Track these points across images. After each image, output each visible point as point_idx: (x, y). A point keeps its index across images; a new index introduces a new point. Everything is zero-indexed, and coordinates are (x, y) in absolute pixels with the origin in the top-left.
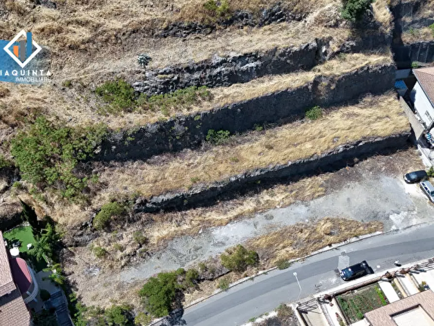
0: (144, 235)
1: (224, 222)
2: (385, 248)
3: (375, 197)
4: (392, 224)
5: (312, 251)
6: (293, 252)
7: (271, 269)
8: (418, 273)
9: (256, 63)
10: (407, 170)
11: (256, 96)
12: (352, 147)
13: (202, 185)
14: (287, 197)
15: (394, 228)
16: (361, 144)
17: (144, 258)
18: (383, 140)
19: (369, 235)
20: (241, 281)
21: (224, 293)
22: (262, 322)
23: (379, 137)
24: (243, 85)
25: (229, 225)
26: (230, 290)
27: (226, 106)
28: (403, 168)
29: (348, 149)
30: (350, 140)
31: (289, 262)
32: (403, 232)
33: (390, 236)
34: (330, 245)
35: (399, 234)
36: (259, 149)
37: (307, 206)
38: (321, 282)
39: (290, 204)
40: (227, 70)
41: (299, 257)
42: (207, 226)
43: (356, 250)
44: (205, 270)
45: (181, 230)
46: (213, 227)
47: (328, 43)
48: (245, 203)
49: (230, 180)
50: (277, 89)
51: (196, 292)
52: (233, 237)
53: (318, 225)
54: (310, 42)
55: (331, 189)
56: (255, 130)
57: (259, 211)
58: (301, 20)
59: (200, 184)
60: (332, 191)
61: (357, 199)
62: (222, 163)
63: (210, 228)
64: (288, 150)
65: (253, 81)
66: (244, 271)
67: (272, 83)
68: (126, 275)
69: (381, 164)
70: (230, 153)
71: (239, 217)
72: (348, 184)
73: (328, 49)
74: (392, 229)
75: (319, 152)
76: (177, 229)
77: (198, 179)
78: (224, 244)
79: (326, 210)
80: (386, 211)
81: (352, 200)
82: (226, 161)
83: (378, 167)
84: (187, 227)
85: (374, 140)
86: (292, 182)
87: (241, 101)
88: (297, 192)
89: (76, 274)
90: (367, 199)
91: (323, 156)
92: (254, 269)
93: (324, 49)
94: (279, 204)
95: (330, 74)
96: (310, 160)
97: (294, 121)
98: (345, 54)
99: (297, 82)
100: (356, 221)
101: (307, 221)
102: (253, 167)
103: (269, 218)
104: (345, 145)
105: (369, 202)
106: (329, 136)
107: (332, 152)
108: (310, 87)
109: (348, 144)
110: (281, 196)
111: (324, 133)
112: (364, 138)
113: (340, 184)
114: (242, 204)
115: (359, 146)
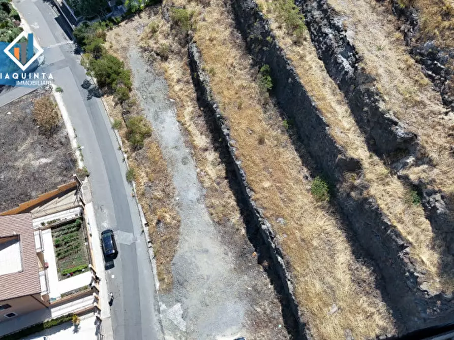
0: (170, 57)
1: (181, 118)
2: (136, 288)
3: (210, 288)
4: (169, 305)
5: (142, 205)
6: (142, 184)
7: (127, 164)
8: (96, 324)
9: (350, 68)
12: (273, 245)
13: (208, 79)
14: (210, 178)
15: (163, 307)
16: (279, 259)
17: (148, 61)
18: (291, 294)
19: (155, 272)
20: (119, 139)
21: (110, 127)
22: (76, 156)
23: (294, 287)
24: (325, 74)
25: (178, 124)
26: (112, 131)
27: (289, 62)
29: (270, 240)
30: (281, 238)
31: (133, 183)
32: (155, 319)
33: (152, 301)
34: (147, 225)
35: (154, 313)
36: (258, 128)
37: (198, 200)
38: (105, 211)
39: (202, 182)
40: (330, 40)
41: (137, 191)
42: (176, 104)
43: (138, 254)
44: (130, 105)
45: (173, 84)
46: (176, 111)
47: (423, 163)
48: (204, 137)
49: (214, 103)
50: (324, 111)
51: (113, 104)
52: (163, 127)
53: (171, 210)
54: (402, 125)
55: (222, 231)
56: (283, 119)
57: (193, 151)
58: (447, 105)
59: (209, 77)
60: (220, 232)
61: (206, 262)
62: (236, 93)
63: (175, 108)
64: (258, 161)
65: (333, 82)
66: (128, 140)
67: (334, 104)
68: (134, 51)
69: (267, 306)
70: (249, 101)
71: (186, 132)
72: (230, 254)
73: (412, 165)
74: (160, 303)
75: (258, 196)
76: (175, 80)
77: (213, 75)
78: (156, 120)
79: (191, 222)
80: (187, 299)
81: (204, 255)
82: (239, 97)
83: (260, 300)
84: (177, 88)
85: (289, 280)
86: (229, 182)
87: (297, 75)
88: (216, 190)
89: (140, 20)
90: (207, 276)
91: (253, 203)
92: (128, 149)
93: (411, 160)
94: (202, 170)
95: (369, 181)
96: (247, 188)
97: (306, 167)
98: (418, 202)
99: (343, 135)
100: (174, 256)
101: (177, 198)
102: (231, 124)
103: (185, 161)
104: (273, 233)
105: (201, 277)
106: (286, 211)
107: (260, 215)
108: (340, 156)
109: (275, 237)
110: (212, 173)
111: (291, 205)
112: (288, 262)
113: (229, 243)
114: (201, 134)
115: (277, 258)
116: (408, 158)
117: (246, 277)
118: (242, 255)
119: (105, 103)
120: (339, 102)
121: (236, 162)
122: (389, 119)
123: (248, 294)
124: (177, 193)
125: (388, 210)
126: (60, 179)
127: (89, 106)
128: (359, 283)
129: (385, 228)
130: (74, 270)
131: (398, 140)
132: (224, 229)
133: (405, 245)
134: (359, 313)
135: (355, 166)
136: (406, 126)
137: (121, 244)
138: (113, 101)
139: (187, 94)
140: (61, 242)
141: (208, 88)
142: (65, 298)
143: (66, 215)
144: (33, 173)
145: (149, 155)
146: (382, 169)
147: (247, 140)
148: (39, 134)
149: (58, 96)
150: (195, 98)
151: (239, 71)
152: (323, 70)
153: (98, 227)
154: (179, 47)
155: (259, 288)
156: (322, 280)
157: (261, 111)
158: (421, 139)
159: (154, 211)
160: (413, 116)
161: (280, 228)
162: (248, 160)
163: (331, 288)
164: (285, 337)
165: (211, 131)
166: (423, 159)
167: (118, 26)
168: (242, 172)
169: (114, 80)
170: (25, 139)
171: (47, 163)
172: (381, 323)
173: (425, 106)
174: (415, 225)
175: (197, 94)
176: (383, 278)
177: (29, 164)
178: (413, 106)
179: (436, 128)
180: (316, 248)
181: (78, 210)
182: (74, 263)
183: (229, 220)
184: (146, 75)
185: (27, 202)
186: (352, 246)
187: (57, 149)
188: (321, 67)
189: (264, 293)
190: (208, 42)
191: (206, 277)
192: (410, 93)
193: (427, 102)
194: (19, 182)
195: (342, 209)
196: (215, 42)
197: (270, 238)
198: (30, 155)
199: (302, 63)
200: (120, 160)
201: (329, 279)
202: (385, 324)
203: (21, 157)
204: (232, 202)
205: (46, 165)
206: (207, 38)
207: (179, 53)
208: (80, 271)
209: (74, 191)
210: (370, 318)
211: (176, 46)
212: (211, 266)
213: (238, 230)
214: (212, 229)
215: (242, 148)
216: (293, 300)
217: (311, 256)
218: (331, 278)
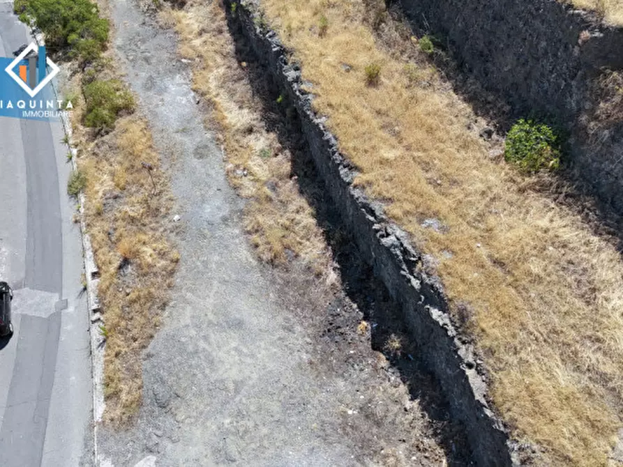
1: (199, 86)
2: (40, 419)
3: (241, 415)
4: (125, 462)
5: (92, 235)
6: (100, 194)
7: (75, 165)
12: (416, 283)
14: (257, 180)
17: (148, 10)
19: (98, 378)
20: (68, 126)
25: (192, 94)
29: (405, 272)
30: (435, 259)
31: (82, 196)
34: (94, 275)
37: (225, 219)
39: (236, 188)
41: (85, 211)
44: (99, 68)
45: (191, 37)
46: (191, 75)
48: (246, 111)
49: (268, 32)
51: (69, 74)
52: (162, 100)
55: (279, 281)
57: (219, 136)
60: (274, 283)
61: (236, 349)
62: (315, 14)
63: (189, 71)
66: (85, 124)
71: (208, 105)
72: (298, 328)
74: (99, 458)
75: (368, 177)
76: (195, 32)
78: (148, 89)
79: (205, 263)
80: (174, 442)
81: (233, 333)
83: (383, 443)
84: (197, 42)
85: (470, 366)
86: (300, 181)
88: (269, 199)
90: (235, 382)
91: (356, 193)
92: (83, 139)
94: (237, 166)
96: (340, 168)
97: (485, 115)
100: (152, 337)
101: (176, 217)
102: (302, 59)
103: (200, 152)
104: (413, 252)
105: (220, 385)
106: (443, 204)
107: (375, 218)
108: (585, 34)
109: (420, 258)
110: (261, 169)
111: (455, 190)
112: (463, 316)
113: (297, 305)
114: (241, 108)
115: (429, 315)
117: (341, 383)
118: (331, 330)
121: (316, 121)
123: (346, 426)
124: (176, 207)
132: (285, 276)
137: (24, 317)
138: (69, 69)
141: (256, 14)
145: (122, 142)
150: (232, 53)
155: (379, 411)
157: (369, 33)
159: (117, 244)
161: (431, 238)
168: (329, 136)
169: (73, 31)
180: (538, 279)
183: (297, 256)
184: (140, 30)
189: (393, 423)
191: (231, 386)
195: (595, 184)
204: (307, 219)
212: (249, 360)
213: (319, 275)
214: (256, 276)
215: (327, 92)
216: (489, 422)
217: (527, 300)
218: (599, 355)
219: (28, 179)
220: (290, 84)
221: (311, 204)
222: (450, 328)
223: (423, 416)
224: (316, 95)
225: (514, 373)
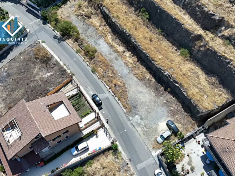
0: (92, 16)
1: (107, 42)
2: (116, 114)
4: (133, 117)
5: (104, 81)
6: (101, 72)
7: (90, 66)
8: (104, 132)
10: (177, 123)
11: (169, 12)
12: (172, 80)
13: (117, 21)
14: (131, 63)
15: (131, 118)
16: (176, 84)
17: (82, 20)
18: (186, 96)
19: (122, 106)
20: (82, 57)
21: (75, 52)
23: (187, 93)
25: (107, 44)
26: (77, 54)
27: (156, 3)
28: (177, 120)
29: (169, 79)
30: (174, 76)
31: (96, 73)
32: (129, 124)
33: (125, 117)
34: (110, 88)
35: (128, 122)
36: (147, 35)
37: (129, 73)
38: (88, 88)
39: (127, 66)
41: (99, 76)
42: (103, 36)
43: (111, 101)
44: (81, 41)
45: (98, 28)
46: (104, 39)
47: (229, 28)
48: (121, 47)
49: (124, 30)
50: (179, 19)
51: (73, 42)
52: (101, 47)
53: (119, 79)
54: (217, 15)
56: (158, 29)
57: (118, 54)
58: (232, 3)
59: (117, 19)
60: (143, 83)
61: (142, 96)
62: (132, 24)
63: (103, 38)
64: (153, 49)
65: (179, 7)
66: (86, 56)
67: (182, 16)
68: (73, 17)
69: (175, 106)
70: (140, 25)
71: (112, 47)
72: (151, 91)
73: (224, 30)
74: (129, 117)
75: (158, 63)
76: (98, 26)
77: (119, 18)
78: (96, 45)
79: (129, 82)
80: (140, 112)
81: (141, 94)
82: (134, 25)
83: (171, 105)
84: (100, 29)
85: (183, 91)
86: (140, 62)
87: (162, 7)
88: (136, 67)
89: (70, 3)
91: (157, 66)
92: (88, 60)
93: (223, 28)
94: (126, 61)
95: (208, 41)
96: (152, 61)
97: (175, 46)
98: (230, 44)
99: (191, 27)
100: (127, 97)
101: (120, 75)
102: (135, 37)
103: (116, 59)
104: (170, 75)
105: (143, 102)
106: (173, 65)
107: (162, 70)
108: (192, 35)
109: (172, 76)
110: (131, 61)
111: (174, 63)
112: (181, 84)
113: (150, 86)
114: (119, 46)
115: (175, 85)
116: (221, 28)
117: (162, 98)
118: (157, 90)
119: (68, 43)
120: (184, 14)
121: (143, 51)
122: (211, 14)
123: (165, 104)
124: (118, 72)
125: (219, 50)
126: (61, 79)
127: (62, 46)
128: (212, 84)
129: (219, 58)
130: (85, 114)
131: (216, 21)
132: (145, 82)
133: (230, 61)
134: (216, 95)
135: (199, 37)
136: (218, 15)
138: (72, 41)
139: (106, 30)
140: (74, 104)
141: (118, 24)
142: (86, 126)
143: (72, 93)
144: (46, 80)
145: (99, 60)
146: (211, 35)
147: (145, 42)
148: (41, 63)
149: (44, 45)
150: (111, 31)
151: (129, 14)
152: (172, 3)
153: (88, 95)
154: (95, 11)
155: (169, 100)
156: (197, 87)
157: (146, 28)
158: (226, 19)
159: (111, 82)
160: (220, 11)
161: (172, 72)
162: (148, 49)
163: (202, 89)
164: (187, 116)
165: (124, 43)
166: (229, 26)
167: (61, 8)
168: (147, 55)
169: (70, 31)
170: (35, 67)
171: (52, 75)
172: (226, 96)
173: (223, 5)
174: (231, 53)
175: (111, 29)
176: (221, 79)
177: (42, 77)
178: (219, 7)
179: (230, 13)
180: (190, 76)
181: (76, 90)
182: (84, 111)
183: (145, 77)
184: (83, 26)
185: (49, 93)
186: (204, 72)
187: (53, 68)
188: (171, 2)
189: (172, 101)
190: (111, 5)
191: (145, 102)
192: (216, 2)
193: (224, 4)
194: (40, 86)
195: (196, 58)
196: (114, 4)
197: (169, 78)
198: (41, 73)
199: (162, 2)
200: (86, 65)
201: (199, 86)
202: (228, 97)
203: (36, 75)
204: (145, 70)
205: (51, 75)
206: (110, 3)
207: (96, 14)
208: (88, 114)
209: (71, 83)
210: (221, 96)
211: (93, 11)
212: (145, 97)
213: (151, 80)
214: (139, 83)
215: (144, 45)
216: (188, 98)
217: (189, 80)
218: (201, 86)
219: (82, 72)
220: (133, 43)
221: (144, 67)
222: (179, 86)
223: (176, 100)
224: (142, 46)
225: (190, 91)
